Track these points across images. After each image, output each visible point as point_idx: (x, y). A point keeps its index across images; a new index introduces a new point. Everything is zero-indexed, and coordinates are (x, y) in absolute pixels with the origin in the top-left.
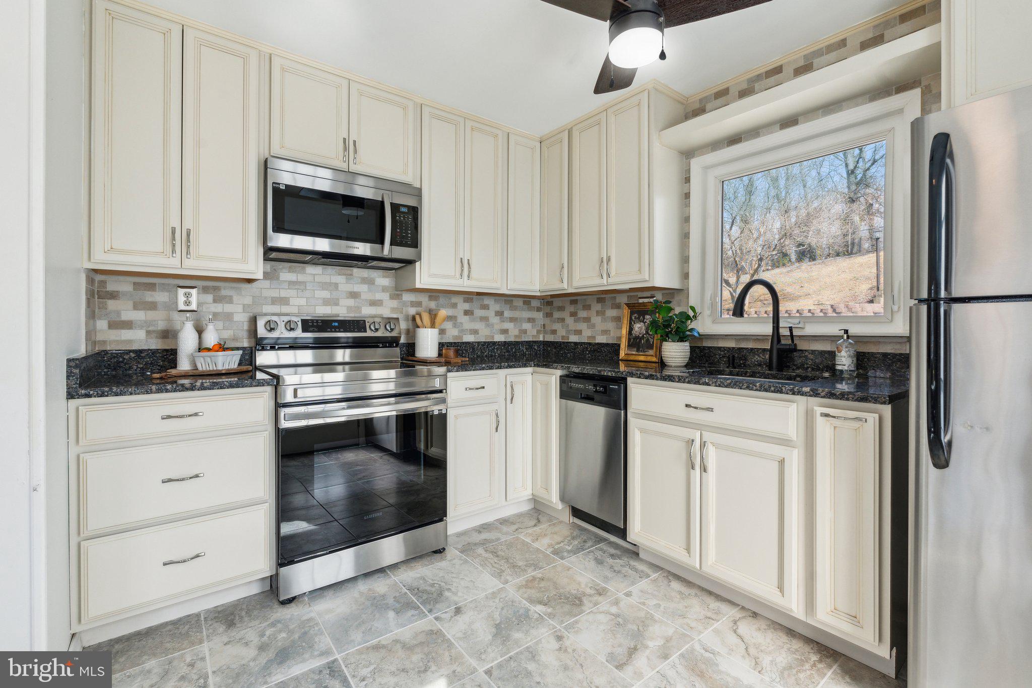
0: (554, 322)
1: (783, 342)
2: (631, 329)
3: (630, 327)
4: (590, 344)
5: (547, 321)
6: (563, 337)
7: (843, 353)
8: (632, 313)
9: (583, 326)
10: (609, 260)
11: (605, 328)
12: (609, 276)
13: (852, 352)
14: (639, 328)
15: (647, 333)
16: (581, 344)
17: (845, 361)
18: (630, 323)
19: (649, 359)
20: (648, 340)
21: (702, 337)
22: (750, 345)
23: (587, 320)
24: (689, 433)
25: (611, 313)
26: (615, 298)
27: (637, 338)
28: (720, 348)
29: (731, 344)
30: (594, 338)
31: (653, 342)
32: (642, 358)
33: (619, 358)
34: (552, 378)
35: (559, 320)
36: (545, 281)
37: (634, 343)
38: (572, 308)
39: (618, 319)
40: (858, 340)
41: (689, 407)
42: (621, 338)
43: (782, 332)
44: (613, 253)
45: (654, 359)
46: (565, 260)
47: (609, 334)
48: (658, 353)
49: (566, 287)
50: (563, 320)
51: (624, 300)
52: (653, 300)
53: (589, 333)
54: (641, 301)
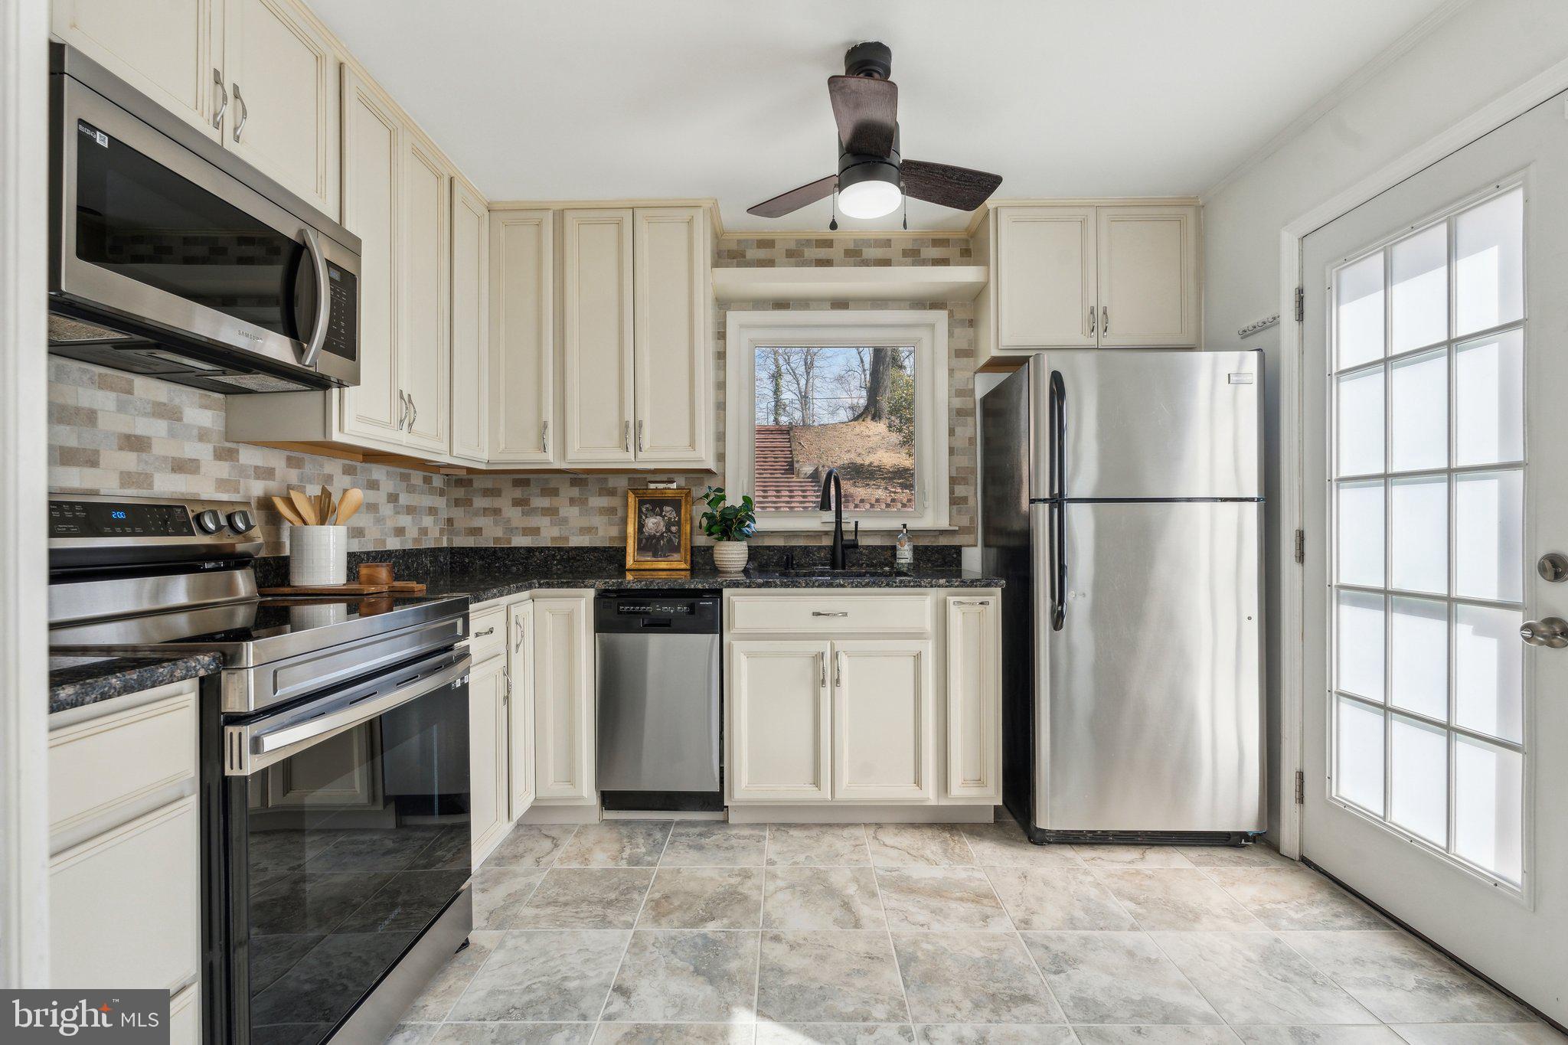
0: (476, 514)
1: (845, 538)
2: (641, 526)
3: (639, 522)
4: (558, 549)
5: (458, 513)
6: (497, 540)
7: (906, 547)
8: (641, 503)
9: (543, 522)
10: (638, 426)
11: (587, 525)
12: (638, 447)
13: (911, 547)
14: (653, 524)
15: (668, 530)
16: (541, 549)
17: (905, 555)
18: (640, 517)
19: (675, 565)
20: (670, 540)
22: (801, 542)
23: (551, 512)
24: (815, 647)
25: (597, 502)
26: (606, 480)
27: (651, 537)
28: (768, 548)
29: (779, 542)
30: (567, 539)
31: (679, 542)
32: (663, 565)
33: (622, 569)
34: (581, 602)
35: (486, 511)
36: (502, 446)
37: (648, 544)
38: (518, 493)
39: (611, 511)
40: (914, 534)
41: (819, 614)
42: (624, 538)
43: (844, 527)
44: (645, 416)
45: (683, 566)
46: (549, 416)
47: (601, 533)
48: (689, 557)
49: (551, 459)
50: (497, 512)
51: (622, 483)
52: (674, 486)
53: (555, 532)
54: (652, 486)
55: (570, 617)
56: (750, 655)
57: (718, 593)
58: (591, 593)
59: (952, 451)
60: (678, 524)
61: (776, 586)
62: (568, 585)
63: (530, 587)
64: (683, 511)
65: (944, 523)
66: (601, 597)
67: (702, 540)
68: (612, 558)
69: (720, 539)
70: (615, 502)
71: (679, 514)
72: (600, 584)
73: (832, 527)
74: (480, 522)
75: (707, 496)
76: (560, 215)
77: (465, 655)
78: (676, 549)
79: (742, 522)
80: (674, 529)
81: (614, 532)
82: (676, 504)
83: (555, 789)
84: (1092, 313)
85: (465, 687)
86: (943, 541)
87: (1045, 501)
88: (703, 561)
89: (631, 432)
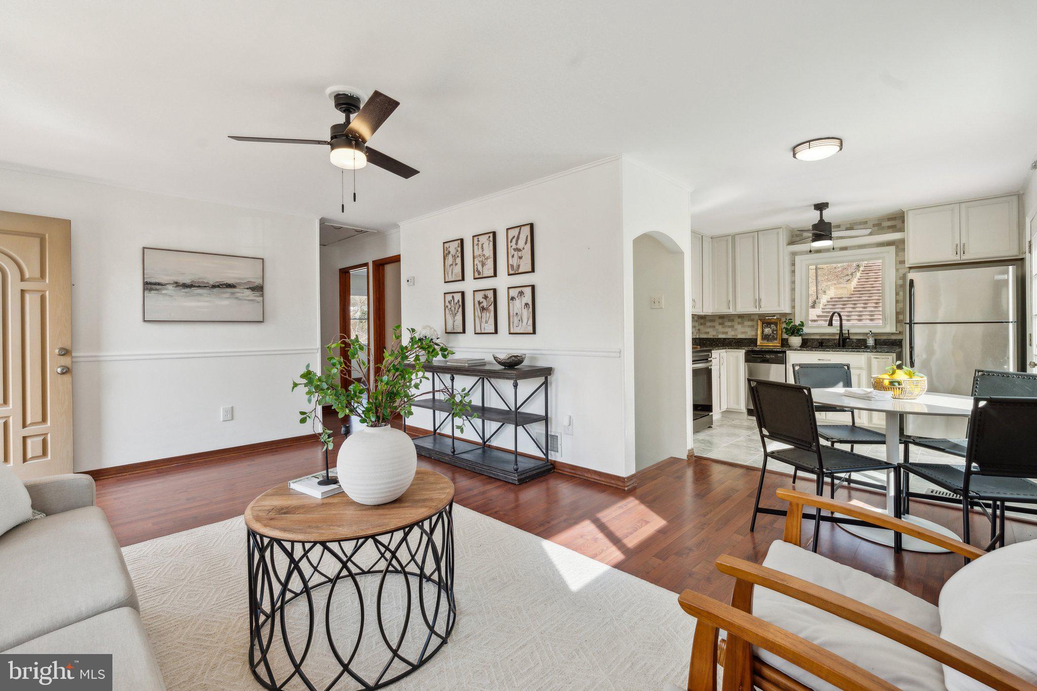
1: (844, 336)
2: (763, 331)
4: (734, 339)
5: (702, 327)
6: (713, 336)
7: (870, 339)
8: (763, 323)
9: (729, 330)
10: (760, 300)
11: (744, 331)
12: (760, 307)
13: (873, 339)
14: (767, 331)
15: (773, 333)
16: (729, 339)
17: (871, 342)
18: (762, 328)
19: (775, 344)
20: (773, 336)
21: (807, 334)
22: (827, 337)
23: (732, 327)
25: (747, 323)
26: (750, 317)
27: (767, 335)
28: (813, 339)
29: (818, 337)
30: (737, 336)
31: (777, 337)
32: (771, 344)
33: (756, 345)
34: (741, 354)
35: (710, 327)
36: (716, 308)
37: (765, 337)
38: (720, 321)
39: (753, 326)
40: (875, 334)
41: (820, 360)
42: (757, 336)
43: (844, 332)
44: (763, 297)
45: (778, 345)
46: (731, 298)
47: (749, 333)
48: (780, 342)
49: (731, 311)
50: (714, 327)
51: (757, 317)
52: (775, 318)
53: (733, 333)
54: (767, 318)
55: (737, 357)
57: (786, 352)
58: (744, 351)
59: (897, 302)
60: (777, 330)
61: (804, 350)
62: (737, 348)
63: (726, 349)
64: (778, 326)
65: (893, 330)
66: (748, 354)
67: (785, 336)
68: (753, 341)
69: (790, 336)
70: (754, 323)
71: (777, 327)
72: (746, 348)
73: (839, 332)
74: (708, 330)
75: (785, 322)
76: (734, 237)
77: (711, 361)
78: (776, 339)
79: (799, 330)
80: (775, 332)
81: (754, 333)
82: (776, 324)
83: (733, 406)
84: (957, 246)
85: (711, 369)
86: (894, 337)
87: (908, 323)
88: (785, 343)
89: (758, 302)
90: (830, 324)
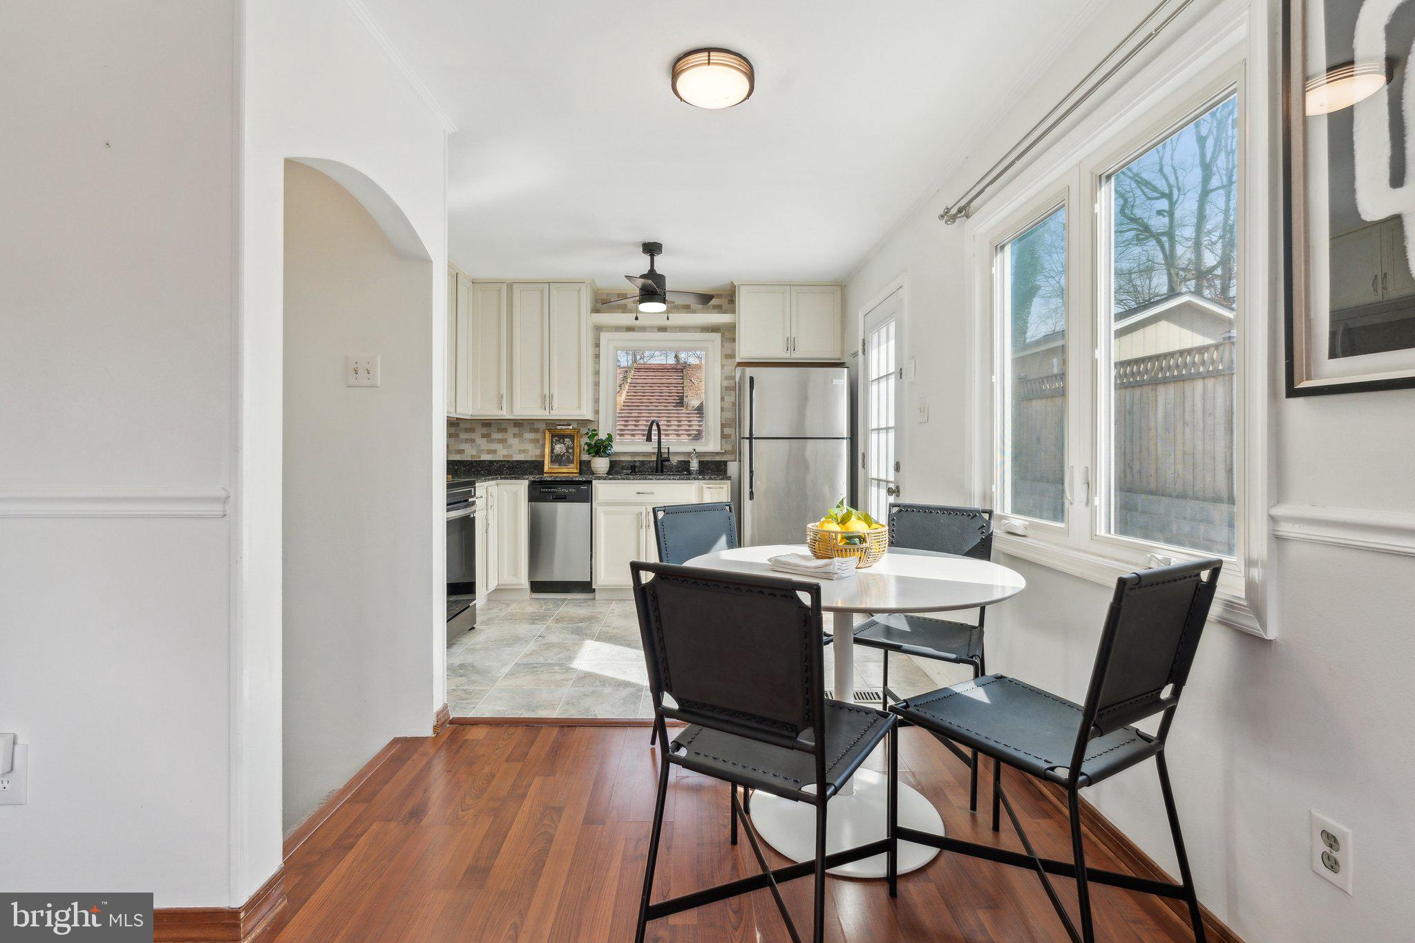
0: (462, 442)
1: (663, 456)
2: (552, 449)
3: (551, 447)
4: (507, 461)
6: (472, 456)
7: (694, 461)
8: (553, 436)
9: (498, 447)
10: (551, 397)
11: (523, 448)
12: (551, 408)
13: (698, 461)
14: (559, 448)
15: (567, 452)
16: (498, 461)
17: (694, 465)
18: (552, 444)
20: (568, 457)
21: (617, 454)
22: (641, 459)
23: (503, 441)
24: (637, 509)
25: (529, 436)
26: (533, 423)
27: (558, 455)
29: (629, 458)
30: (512, 456)
31: (573, 458)
33: (541, 471)
34: (521, 487)
35: (467, 441)
36: (479, 407)
37: (556, 459)
38: (484, 431)
39: (536, 441)
40: (699, 454)
41: (639, 493)
42: (543, 456)
43: (663, 450)
44: (555, 392)
45: (575, 471)
46: (504, 391)
47: (530, 453)
48: (578, 467)
49: (505, 414)
50: (472, 441)
51: (542, 426)
52: (571, 427)
53: (505, 452)
54: (559, 427)
55: (516, 494)
56: (606, 513)
57: (590, 482)
58: (526, 483)
59: (722, 409)
60: (573, 448)
61: (618, 479)
62: (515, 478)
63: (497, 479)
64: (575, 442)
65: (718, 449)
66: (533, 485)
67: (585, 457)
68: (537, 466)
69: (594, 456)
70: (539, 436)
71: (573, 442)
72: (531, 478)
73: (656, 451)
74: (463, 446)
75: (587, 434)
76: (510, 286)
77: (473, 503)
78: (572, 462)
79: (606, 447)
80: (570, 451)
81: (538, 452)
82: (572, 437)
83: (508, 579)
84: (788, 340)
85: (474, 517)
86: (718, 458)
87: (747, 438)
88: (585, 467)
89: (547, 400)
90: (649, 439)
